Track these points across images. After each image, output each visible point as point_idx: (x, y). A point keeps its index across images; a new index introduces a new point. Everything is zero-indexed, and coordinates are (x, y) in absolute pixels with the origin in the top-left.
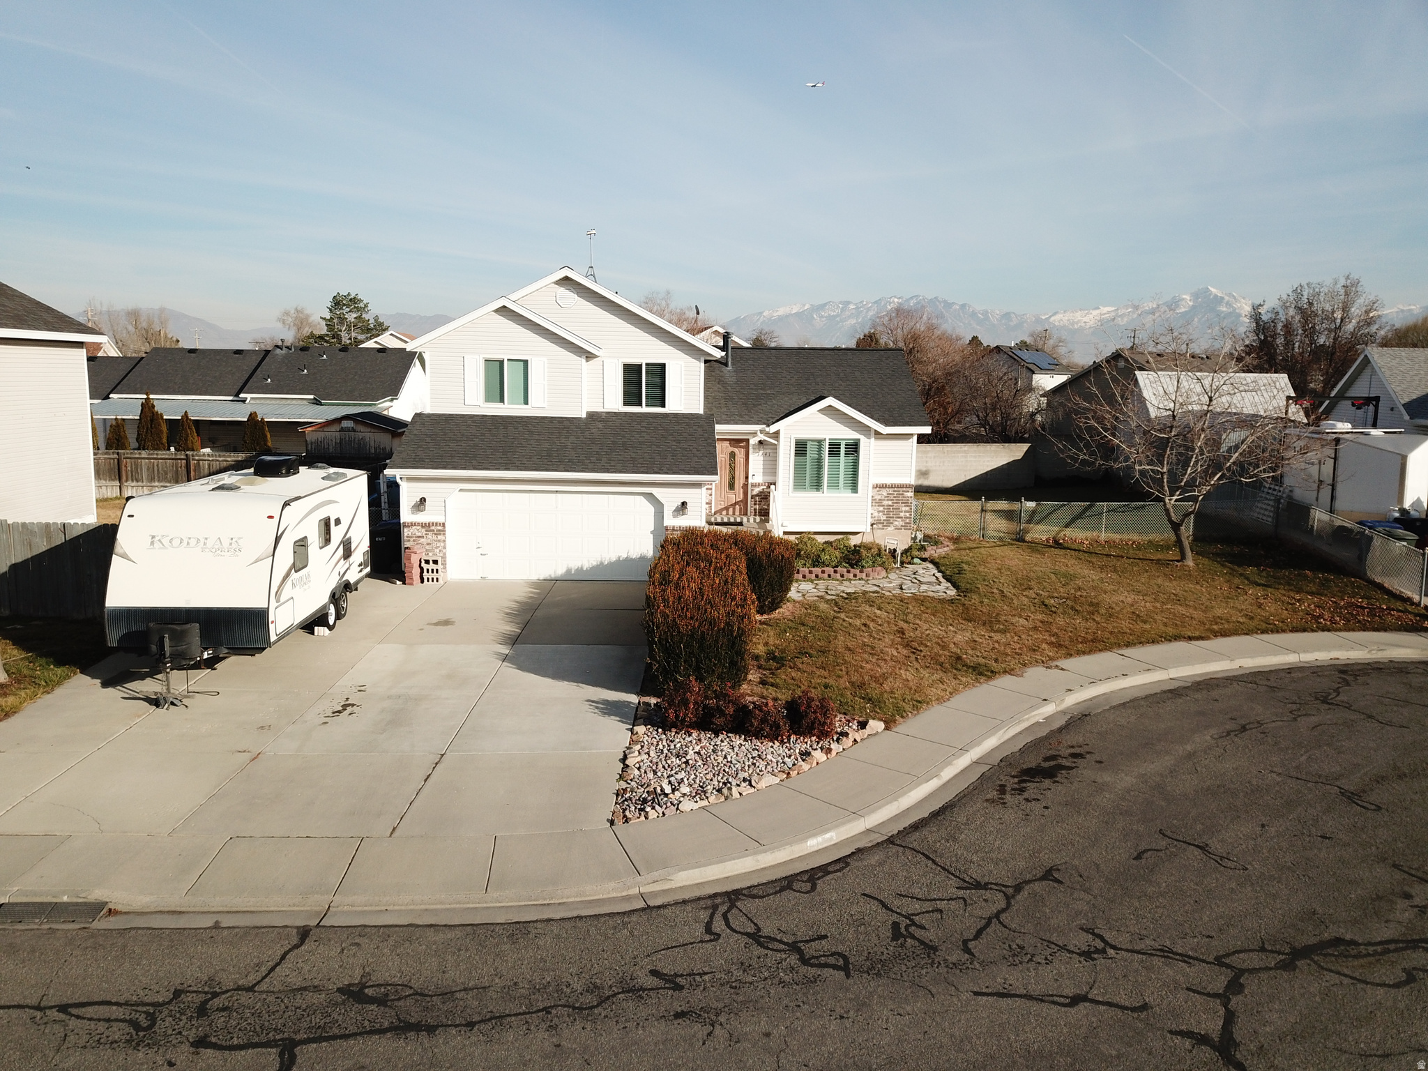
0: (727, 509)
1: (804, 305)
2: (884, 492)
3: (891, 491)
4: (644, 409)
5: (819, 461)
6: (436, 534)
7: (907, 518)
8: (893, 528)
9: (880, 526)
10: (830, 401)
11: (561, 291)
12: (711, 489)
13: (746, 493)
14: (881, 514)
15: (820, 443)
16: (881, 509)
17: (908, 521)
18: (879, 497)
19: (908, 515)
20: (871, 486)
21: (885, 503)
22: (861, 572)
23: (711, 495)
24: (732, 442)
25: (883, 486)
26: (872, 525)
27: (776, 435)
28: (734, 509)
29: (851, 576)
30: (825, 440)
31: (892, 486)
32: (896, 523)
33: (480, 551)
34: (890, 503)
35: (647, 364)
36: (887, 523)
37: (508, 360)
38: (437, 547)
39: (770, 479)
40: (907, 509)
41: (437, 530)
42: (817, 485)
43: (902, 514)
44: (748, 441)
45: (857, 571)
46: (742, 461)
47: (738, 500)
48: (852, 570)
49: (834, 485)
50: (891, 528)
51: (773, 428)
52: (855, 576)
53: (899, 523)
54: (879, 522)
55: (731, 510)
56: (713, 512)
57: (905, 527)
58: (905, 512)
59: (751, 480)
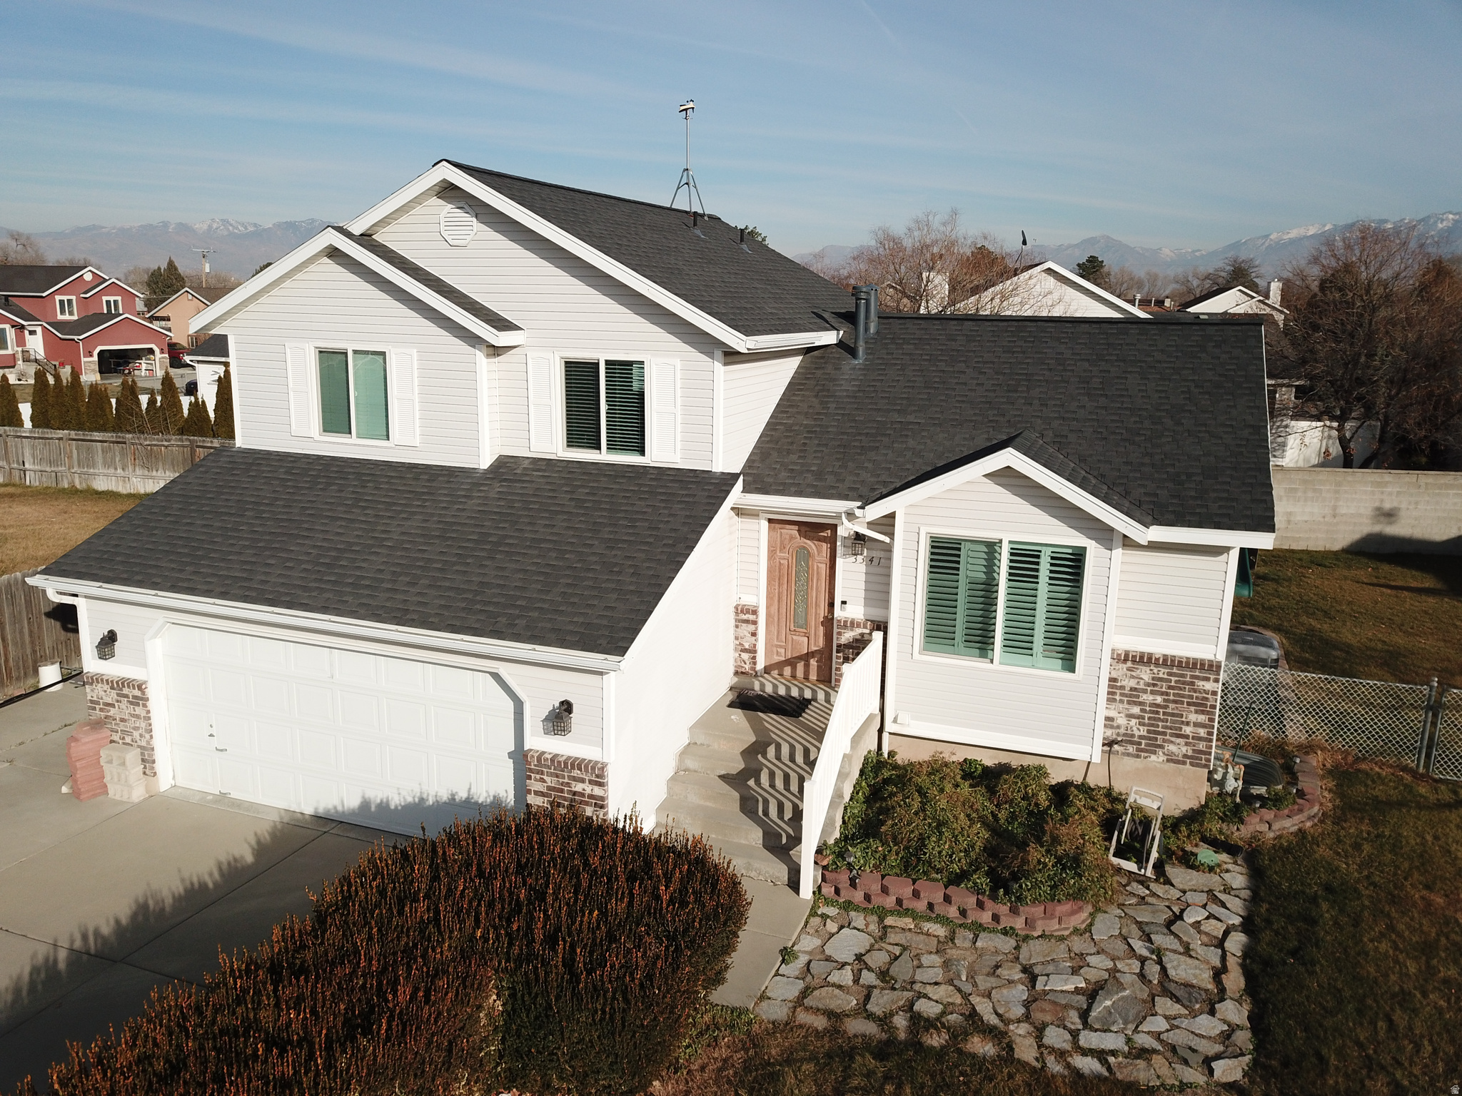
0: (791, 662)
1: (1325, 226)
2: (1145, 674)
3: (1162, 673)
4: (604, 456)
5: (988, 588)
6: (131, 703)
7: (1200, 739)
8: (1162, 758)
9: (1131, 749)
10: (1009, 457)
11: (446, 210)
12: (755, 623)
13: (829, 637)
14: (1134, 721)
15: (991, 548)
16: (1136, 710)
17: (1202, 746)
18: (1133, 683)
19: (1202, 732)
20: (1107, 659)
21: (1147, 698)
22: (1014, 911)
23: (754, 634)
24: (803, 529)
25: (1144, 660)
26: (1109, 744)
27: (887, 524)
28: (807, 666)
29: (986, 917)
30: (1001, 541)
31: (1167, 662)
32: (1172, 748)
33: (215, 742)
34: (1159, 699)
35: (608, 363)
36: (1150, 745)
37: (355, 352)
38: (136, 729)
39: (877, 614)
40: (1202, 718)
41: (134, 697)
42: (981, 641)
43: (1188, 730)
44: (834, 528)
45: (1003, 909)
46: (823, 569)
47: (814, 648)
48: (989, 903)
49: (1020, 643)
50: (1157, 759)
51: (877, 510)
52: (996, 918)
53: (1178, 748)
54: (1129, 739)
55: (800, 667)
56: (760, 666)
57: (1196, 759)
58: (1196, 725)
59: (838, 613)
